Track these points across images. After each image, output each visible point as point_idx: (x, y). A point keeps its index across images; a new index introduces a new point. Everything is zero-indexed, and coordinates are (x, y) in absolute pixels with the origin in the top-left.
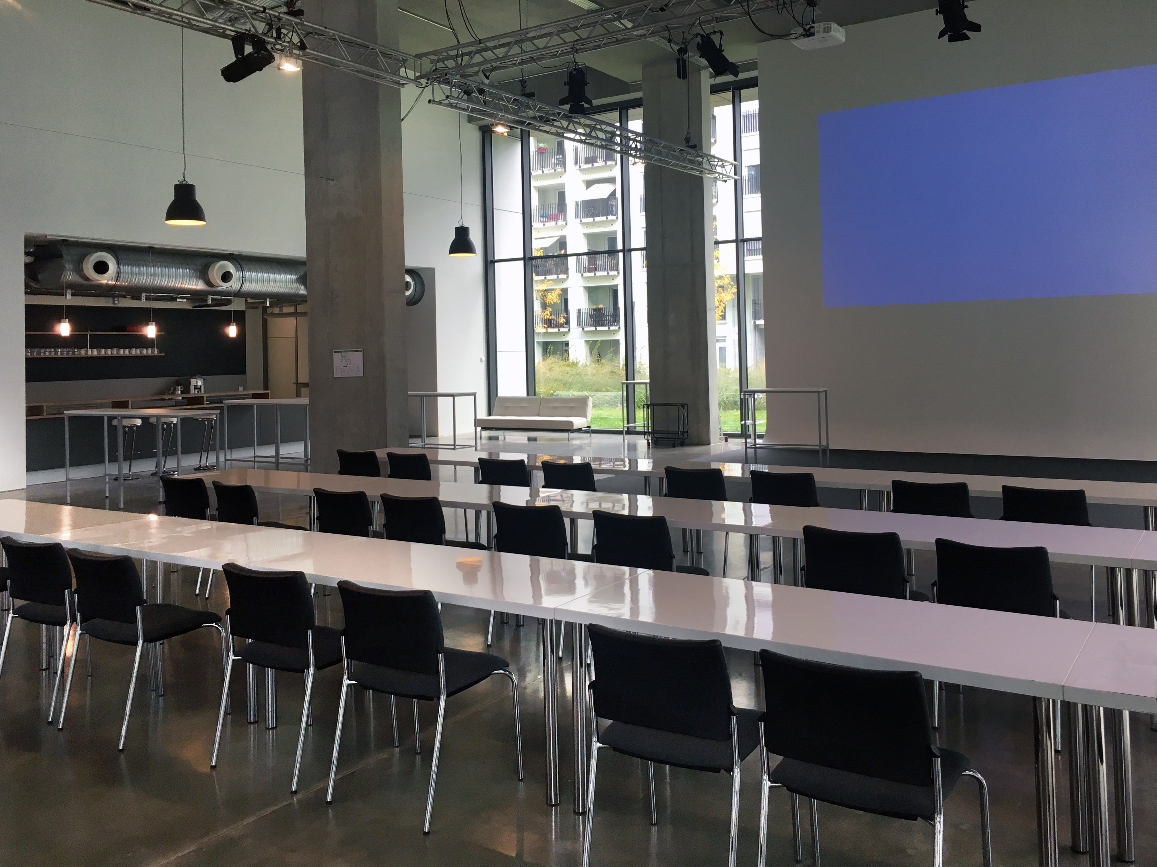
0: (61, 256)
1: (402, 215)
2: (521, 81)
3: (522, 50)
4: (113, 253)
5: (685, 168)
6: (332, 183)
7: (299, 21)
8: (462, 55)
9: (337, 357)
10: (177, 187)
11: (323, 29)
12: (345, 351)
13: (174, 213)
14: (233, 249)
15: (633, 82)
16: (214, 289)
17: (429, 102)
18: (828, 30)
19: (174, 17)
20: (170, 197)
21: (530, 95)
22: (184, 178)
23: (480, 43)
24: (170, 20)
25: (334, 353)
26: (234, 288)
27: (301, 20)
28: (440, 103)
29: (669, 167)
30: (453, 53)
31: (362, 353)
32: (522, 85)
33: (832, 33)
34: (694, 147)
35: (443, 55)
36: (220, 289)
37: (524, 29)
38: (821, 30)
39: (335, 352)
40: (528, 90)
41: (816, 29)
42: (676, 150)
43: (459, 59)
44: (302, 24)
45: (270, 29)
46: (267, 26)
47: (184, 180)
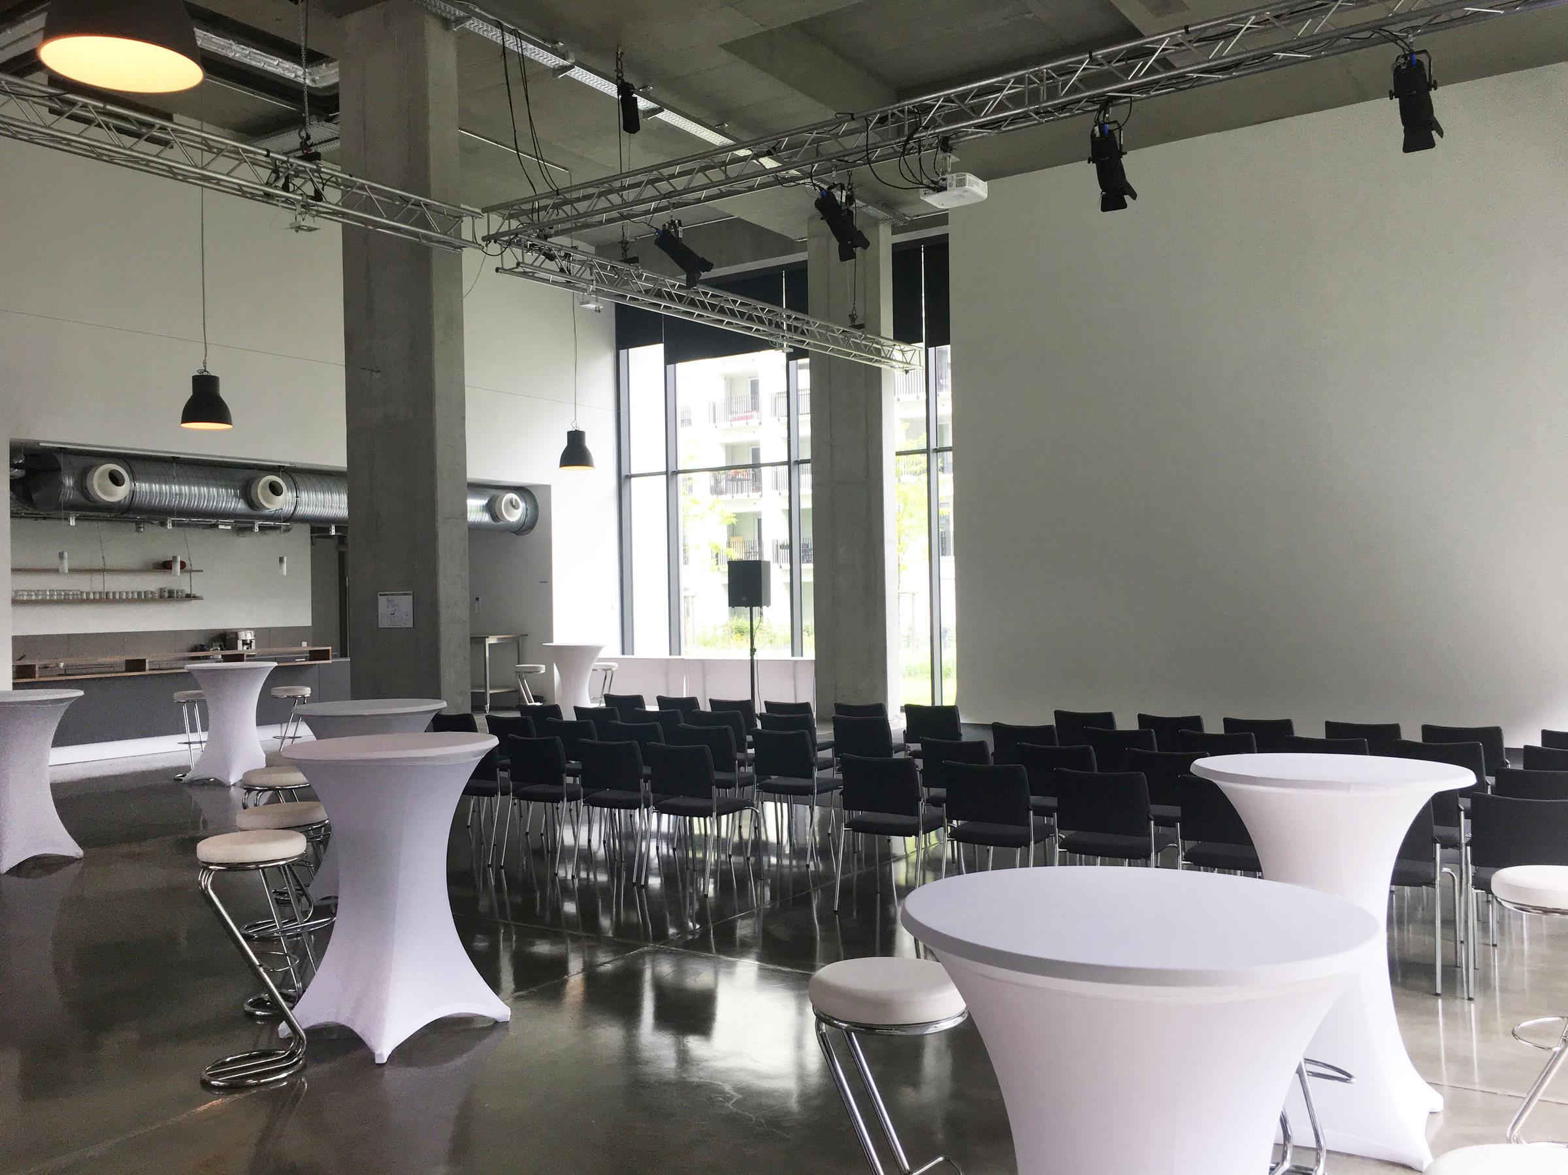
0: (59, 469)
1: (464, 418)
2: (622, 242)
3: (623, 199)
4: (125, 464)
5: (849, 354)
6: (377, 376)
7: (315, 167)
8: (539, 210)
9: (382, 600)
10: (196, 379)
11: (348, 177)
12: (393, 595)
13: (192, 413)
14: (283, 459)
15: (799, 239)
16: (259, 513)
17: (497, 270)
18: (961, 183)
19: (152, 164)
20: (188, 393)
21: (633, 261)
22: (205, 367)
23: (558, 194)
24: (147, 168)
25: (379, 597)
26: (285, 512)
27: (317, 165)
28: (511, 271)
29: (827, 353)
30: (528, 207)
31: (411, 597)
32: (623, 248)
33: (967, 187)
34: (860, 327)
35: (515, 210)
36: (266, 512)
37: (624, 173)
38: (954, 183)
39: (380, 595)
40: (630, 255)
41: (949, 181)
42: (836, 331)
43: (535, 216)
44: (319, 171)
45: (277, 178)
46: (274, 175)
47: (205, 371)
